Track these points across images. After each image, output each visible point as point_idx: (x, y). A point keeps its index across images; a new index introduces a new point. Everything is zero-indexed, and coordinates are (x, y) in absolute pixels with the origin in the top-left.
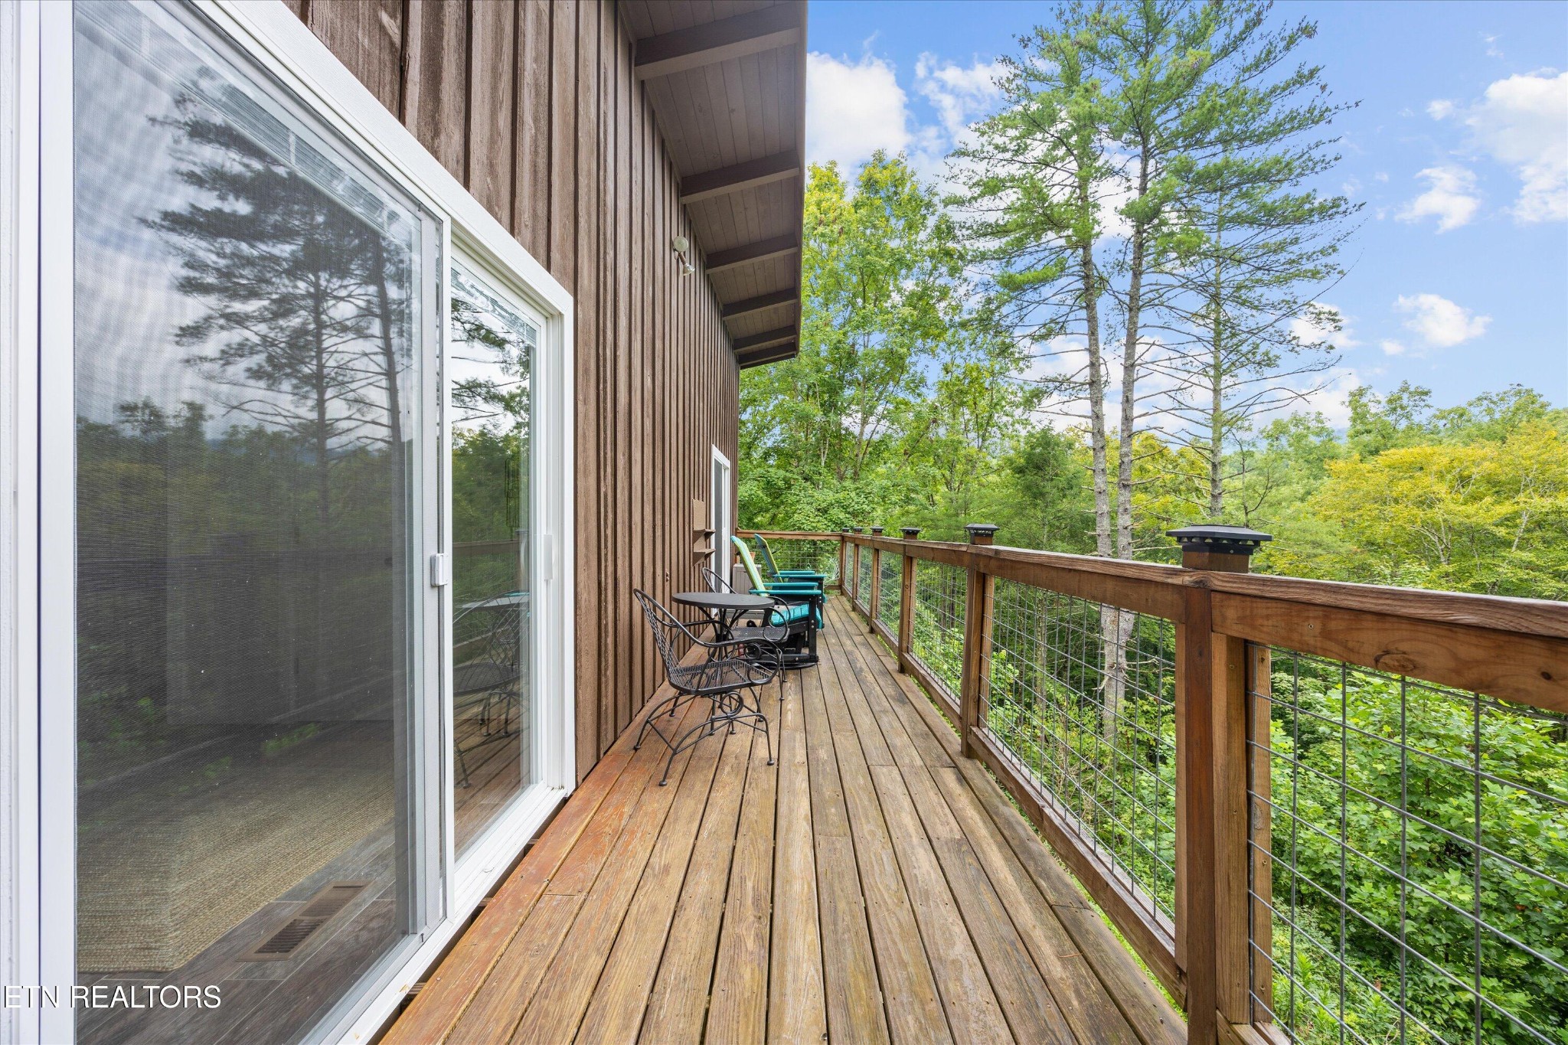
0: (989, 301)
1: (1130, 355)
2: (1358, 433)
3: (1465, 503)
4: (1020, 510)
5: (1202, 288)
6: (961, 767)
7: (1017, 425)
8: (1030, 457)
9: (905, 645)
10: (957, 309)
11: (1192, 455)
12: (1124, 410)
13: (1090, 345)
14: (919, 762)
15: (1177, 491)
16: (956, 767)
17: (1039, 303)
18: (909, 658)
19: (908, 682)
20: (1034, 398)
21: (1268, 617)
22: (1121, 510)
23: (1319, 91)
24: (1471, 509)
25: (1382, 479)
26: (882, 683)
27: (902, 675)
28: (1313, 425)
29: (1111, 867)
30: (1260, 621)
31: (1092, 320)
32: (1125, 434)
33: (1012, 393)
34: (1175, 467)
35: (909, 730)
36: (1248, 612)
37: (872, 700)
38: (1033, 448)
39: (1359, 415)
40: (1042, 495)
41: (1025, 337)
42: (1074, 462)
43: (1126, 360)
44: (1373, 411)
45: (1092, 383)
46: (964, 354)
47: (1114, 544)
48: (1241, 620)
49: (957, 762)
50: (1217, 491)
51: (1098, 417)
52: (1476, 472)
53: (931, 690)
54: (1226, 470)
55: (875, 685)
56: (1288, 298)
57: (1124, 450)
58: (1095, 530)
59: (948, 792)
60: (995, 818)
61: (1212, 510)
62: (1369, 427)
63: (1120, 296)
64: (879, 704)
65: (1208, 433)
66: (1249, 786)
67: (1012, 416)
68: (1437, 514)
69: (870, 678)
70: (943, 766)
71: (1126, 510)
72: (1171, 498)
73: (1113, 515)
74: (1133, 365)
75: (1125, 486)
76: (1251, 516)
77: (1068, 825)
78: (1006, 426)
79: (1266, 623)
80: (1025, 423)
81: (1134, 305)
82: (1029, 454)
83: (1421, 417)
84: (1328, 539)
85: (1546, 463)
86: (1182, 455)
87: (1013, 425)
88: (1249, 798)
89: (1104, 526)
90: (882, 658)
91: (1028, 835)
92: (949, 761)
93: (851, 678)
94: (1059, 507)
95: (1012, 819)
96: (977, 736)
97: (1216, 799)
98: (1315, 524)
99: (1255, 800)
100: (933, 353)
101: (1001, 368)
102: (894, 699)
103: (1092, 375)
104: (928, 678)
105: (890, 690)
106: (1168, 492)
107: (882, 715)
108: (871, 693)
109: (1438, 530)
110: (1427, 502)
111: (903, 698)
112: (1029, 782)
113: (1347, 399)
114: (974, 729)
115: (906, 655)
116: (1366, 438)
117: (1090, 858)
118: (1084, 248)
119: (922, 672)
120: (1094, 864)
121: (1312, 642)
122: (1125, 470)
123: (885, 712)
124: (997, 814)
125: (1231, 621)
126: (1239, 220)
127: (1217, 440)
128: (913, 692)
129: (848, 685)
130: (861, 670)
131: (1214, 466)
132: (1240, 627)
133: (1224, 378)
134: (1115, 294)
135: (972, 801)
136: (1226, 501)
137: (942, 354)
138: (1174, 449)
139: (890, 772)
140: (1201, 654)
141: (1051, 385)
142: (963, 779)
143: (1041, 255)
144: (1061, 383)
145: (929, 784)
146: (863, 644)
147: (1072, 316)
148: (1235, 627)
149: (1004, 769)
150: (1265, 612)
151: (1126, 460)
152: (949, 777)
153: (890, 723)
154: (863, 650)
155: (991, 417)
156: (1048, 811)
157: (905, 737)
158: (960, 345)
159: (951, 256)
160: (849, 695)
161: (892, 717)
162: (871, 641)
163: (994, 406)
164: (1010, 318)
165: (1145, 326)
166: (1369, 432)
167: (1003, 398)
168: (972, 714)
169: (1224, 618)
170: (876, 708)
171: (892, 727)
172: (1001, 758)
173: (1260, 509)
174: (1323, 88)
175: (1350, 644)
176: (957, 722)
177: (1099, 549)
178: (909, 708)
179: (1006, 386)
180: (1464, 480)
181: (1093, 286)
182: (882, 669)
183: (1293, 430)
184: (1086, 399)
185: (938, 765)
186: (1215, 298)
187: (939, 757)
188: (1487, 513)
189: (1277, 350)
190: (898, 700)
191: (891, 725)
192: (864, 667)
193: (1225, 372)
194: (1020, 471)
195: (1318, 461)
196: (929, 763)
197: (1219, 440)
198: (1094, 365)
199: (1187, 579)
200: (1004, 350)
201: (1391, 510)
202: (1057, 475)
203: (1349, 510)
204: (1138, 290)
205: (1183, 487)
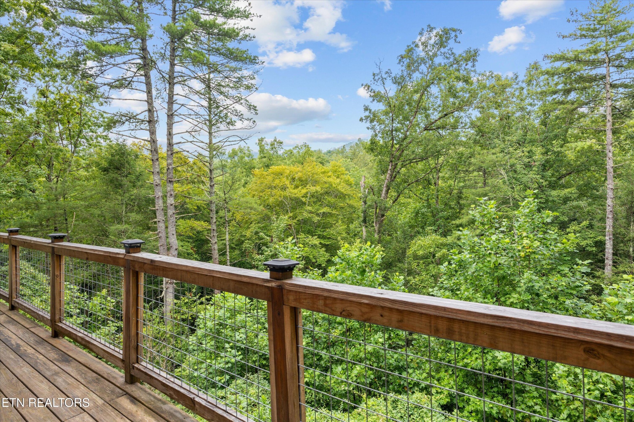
0: (77, 54)
1: (170, 109)
2: (262, 158)
3: (294, 189)
4: (106, 196)
5: (203, 81)
6: (129, 392)
7: (99, 139)
8: (111, 162)
9: (57, 317)
10: (52, 52)
11: (200, 164)
12: (168, 139)
13: (148, 99)
14: (100, 402)
15: (193, 182)
16: (127, 394)
17: (114, 65)
18: (64, 326)
19: (64, 343)
20: (111, 124)
21: (305, 299)
22: (168, 195)
23: (248, 5)
24: (296, 191)
25: (270, 178)
26: (42, 351)
27: (56, 339)
28: (246, 152)
29: (235, 415)
30: (302, 301)
31: (148, 84)
32: (169, 153)
33: (96, 118)
34: (192, 170)
35: (82, 381)
36: (298, 297)
37: (41, 368)
38: (113, 155)
39: (262, 151)
40: (121, 186)
41: (105, 84)
42: (140, 166)
43: (168, 111)
44: (266, 148)
45: (150, 122)
46: (57, 84)
47: (166, 214)
48: (295, 300)
49: (126, 390)
50: (212, 184)
51: (154, 141)
52: (297, 176)
53: (91, 346)
54: (216, 173)
55: (37, 355)
56: (239, 95)
57: (169, 161)
58: (155, 207)
59: (129, 413)
60: (163, 415)
61: (210, 193)
62: (265, 155)
63: (163, 74)
64: (49, 369)
65: (207, 154)
66: (298, 363)
67: (96, 133)
68: (287, 193)
69: (30, 351)
70: (118, 397)
71: (171, 195)
72: (190, 186)
73: (164, 197)
74: (172, 115)
75: (170, 181)
76: (227, 196)
77: (209, 402)
78: (91, 139)
79: (304, 301)
80: (106, 138)
81: (171, 81)
82: (111, 160)
83: (281, 152)
84: (255, 206)
85: (313, 174)
86: (194, 163)
87: (96, 138)
88: (298, 367)
89: (159, 204)
90: (32, 330)
91: (183, 415)
92: (121, 391)
93: (12, 356)
94: (132, 193)
95: (172, 411)
96: (140, 370)
97: (288, 372)
98: (249, 198)
99: (300, 367)
100: (31, 80)
101: (86, 100)
102: (58, 361)
103: (149, 117)
104: (87, 339)
105: (53, 355)
106: (189, 183)
107: (55, 377)
108: (37, 362)
109: (287, 199)
110: (284, 188)
111: (66, 358)
112: (181, 387)
113: (258, 142)
114: (136, 365)
115: (60, 325)
116: (264, 160)
117: (225, 415)
118: (142, 40)
119: (80, 335)
120: (228, 417)
121: (321, 308)
122: (170, 173)
123: (56, 374)
124: (163, 412)
125: (291, 301)
126: (218, 51)
127: (211, 158)
128: (72, 350)
129: (11, 362)
130: (18, 346)
131: (211, 171)
132: (295, 303)
133: (213, 127)
134: (160, 72)
135: (145, 411)
136: (216, 188)
137: (37, 81)
138: (191, 160)
139: (83, 419)
140: (279, 314)
141: (124, 119)
142: (134, 400)
143: (115, 36)
144: (131, 117)
145: (113, 413)
146: (9, 322)
147: (135, 79)
148: (293, 303)
149: (164, 384)
150: (304, 297)
151: (170, 167)
152: (125, 403)
153: (64, 381)
154: (12, 328)
155: (81, 131)
156: (197, 399)
157: (82, 387)
158: (54, 79)
159: (46, 15)
160: (18, 371)
161: (65, 376)
162: (15, 318)
163: (82, 125)
164: (94, 69)
165: (177, 94)
166: (265, 157)
167: (90, 120)
168: (133, 356)
169: (288, 300)
170: (48, 374)
171: (69, 384)
172: (160, 379)
173: (230, 193)
174: (250, 4)
175: (333, 308)
176: (120, 364)
177: (158, 217)
178: (74, 364)
179: (90, 112)
180: (293, 179)
181: (148, 64)
182: (37, 339)
183: (239, 154)
184: (146, 130)
185: (114, 397)
186: (209, 87)
187: (113, 392)
188: (299, 193)
189: (234, 118)
190: (63, 361)
191: (66, 382)
192: (20, 342)
193: (214, 125)
194: (105, 170)
195: (249, 169)
196: (107, 399)
197: (212, 158)
198: (150, 111)
199: (273, 284)
200: (91, 89)
201: (274, 191)
202: (130, 173)
203: (261, 192)
204: (173, 73)
205: (196, 180)
